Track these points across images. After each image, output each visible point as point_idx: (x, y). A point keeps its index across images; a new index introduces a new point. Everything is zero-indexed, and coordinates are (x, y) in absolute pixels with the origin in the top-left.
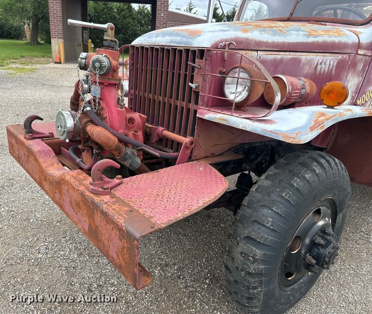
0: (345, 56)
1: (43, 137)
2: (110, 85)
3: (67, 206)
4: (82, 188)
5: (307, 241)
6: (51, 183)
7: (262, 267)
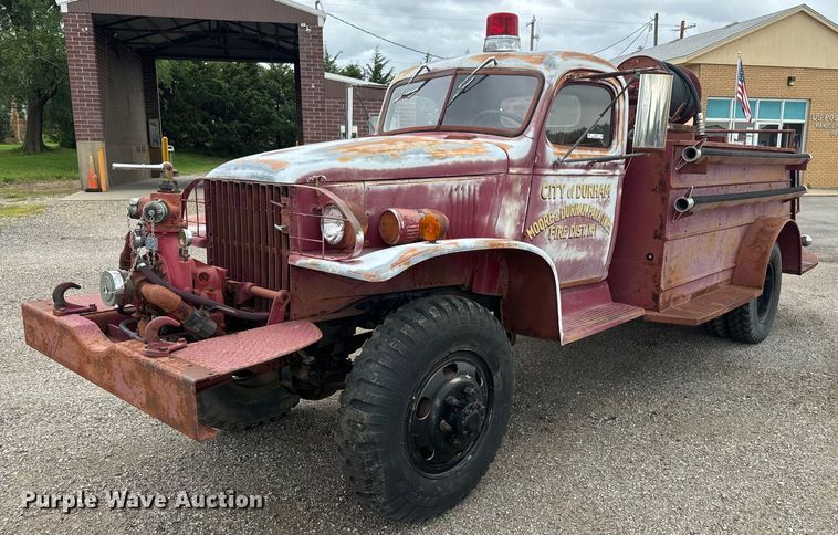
0: (490, 178)
1: (81, 311)
2: (169, 234)
3: (119, 385)
4: (136, 354)
5: (438, 403)
6: (97, 362)
7: (372, 433)
